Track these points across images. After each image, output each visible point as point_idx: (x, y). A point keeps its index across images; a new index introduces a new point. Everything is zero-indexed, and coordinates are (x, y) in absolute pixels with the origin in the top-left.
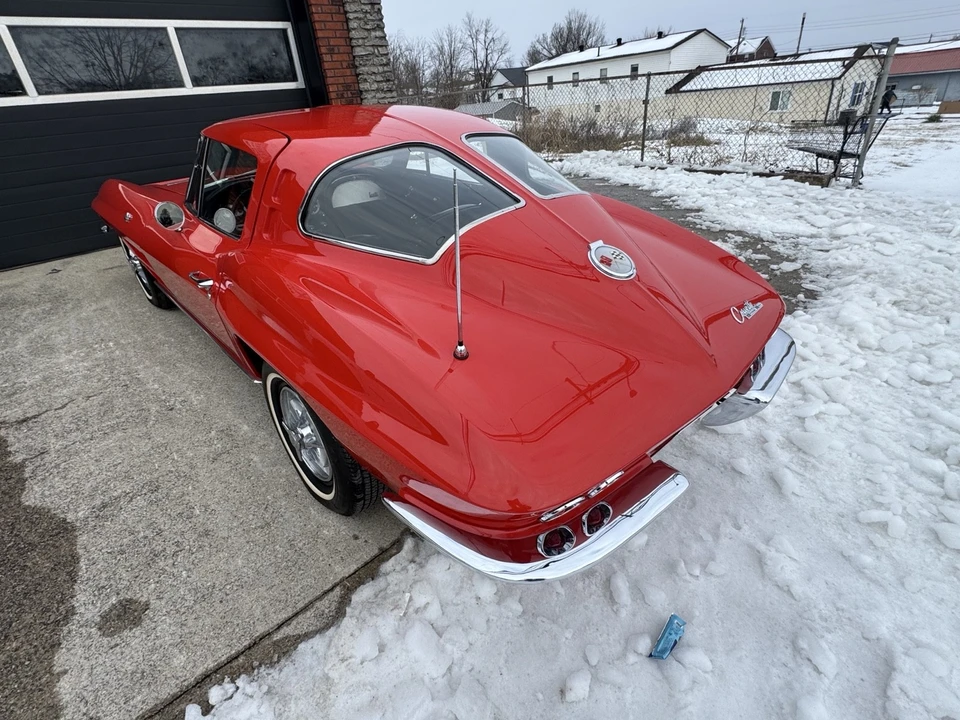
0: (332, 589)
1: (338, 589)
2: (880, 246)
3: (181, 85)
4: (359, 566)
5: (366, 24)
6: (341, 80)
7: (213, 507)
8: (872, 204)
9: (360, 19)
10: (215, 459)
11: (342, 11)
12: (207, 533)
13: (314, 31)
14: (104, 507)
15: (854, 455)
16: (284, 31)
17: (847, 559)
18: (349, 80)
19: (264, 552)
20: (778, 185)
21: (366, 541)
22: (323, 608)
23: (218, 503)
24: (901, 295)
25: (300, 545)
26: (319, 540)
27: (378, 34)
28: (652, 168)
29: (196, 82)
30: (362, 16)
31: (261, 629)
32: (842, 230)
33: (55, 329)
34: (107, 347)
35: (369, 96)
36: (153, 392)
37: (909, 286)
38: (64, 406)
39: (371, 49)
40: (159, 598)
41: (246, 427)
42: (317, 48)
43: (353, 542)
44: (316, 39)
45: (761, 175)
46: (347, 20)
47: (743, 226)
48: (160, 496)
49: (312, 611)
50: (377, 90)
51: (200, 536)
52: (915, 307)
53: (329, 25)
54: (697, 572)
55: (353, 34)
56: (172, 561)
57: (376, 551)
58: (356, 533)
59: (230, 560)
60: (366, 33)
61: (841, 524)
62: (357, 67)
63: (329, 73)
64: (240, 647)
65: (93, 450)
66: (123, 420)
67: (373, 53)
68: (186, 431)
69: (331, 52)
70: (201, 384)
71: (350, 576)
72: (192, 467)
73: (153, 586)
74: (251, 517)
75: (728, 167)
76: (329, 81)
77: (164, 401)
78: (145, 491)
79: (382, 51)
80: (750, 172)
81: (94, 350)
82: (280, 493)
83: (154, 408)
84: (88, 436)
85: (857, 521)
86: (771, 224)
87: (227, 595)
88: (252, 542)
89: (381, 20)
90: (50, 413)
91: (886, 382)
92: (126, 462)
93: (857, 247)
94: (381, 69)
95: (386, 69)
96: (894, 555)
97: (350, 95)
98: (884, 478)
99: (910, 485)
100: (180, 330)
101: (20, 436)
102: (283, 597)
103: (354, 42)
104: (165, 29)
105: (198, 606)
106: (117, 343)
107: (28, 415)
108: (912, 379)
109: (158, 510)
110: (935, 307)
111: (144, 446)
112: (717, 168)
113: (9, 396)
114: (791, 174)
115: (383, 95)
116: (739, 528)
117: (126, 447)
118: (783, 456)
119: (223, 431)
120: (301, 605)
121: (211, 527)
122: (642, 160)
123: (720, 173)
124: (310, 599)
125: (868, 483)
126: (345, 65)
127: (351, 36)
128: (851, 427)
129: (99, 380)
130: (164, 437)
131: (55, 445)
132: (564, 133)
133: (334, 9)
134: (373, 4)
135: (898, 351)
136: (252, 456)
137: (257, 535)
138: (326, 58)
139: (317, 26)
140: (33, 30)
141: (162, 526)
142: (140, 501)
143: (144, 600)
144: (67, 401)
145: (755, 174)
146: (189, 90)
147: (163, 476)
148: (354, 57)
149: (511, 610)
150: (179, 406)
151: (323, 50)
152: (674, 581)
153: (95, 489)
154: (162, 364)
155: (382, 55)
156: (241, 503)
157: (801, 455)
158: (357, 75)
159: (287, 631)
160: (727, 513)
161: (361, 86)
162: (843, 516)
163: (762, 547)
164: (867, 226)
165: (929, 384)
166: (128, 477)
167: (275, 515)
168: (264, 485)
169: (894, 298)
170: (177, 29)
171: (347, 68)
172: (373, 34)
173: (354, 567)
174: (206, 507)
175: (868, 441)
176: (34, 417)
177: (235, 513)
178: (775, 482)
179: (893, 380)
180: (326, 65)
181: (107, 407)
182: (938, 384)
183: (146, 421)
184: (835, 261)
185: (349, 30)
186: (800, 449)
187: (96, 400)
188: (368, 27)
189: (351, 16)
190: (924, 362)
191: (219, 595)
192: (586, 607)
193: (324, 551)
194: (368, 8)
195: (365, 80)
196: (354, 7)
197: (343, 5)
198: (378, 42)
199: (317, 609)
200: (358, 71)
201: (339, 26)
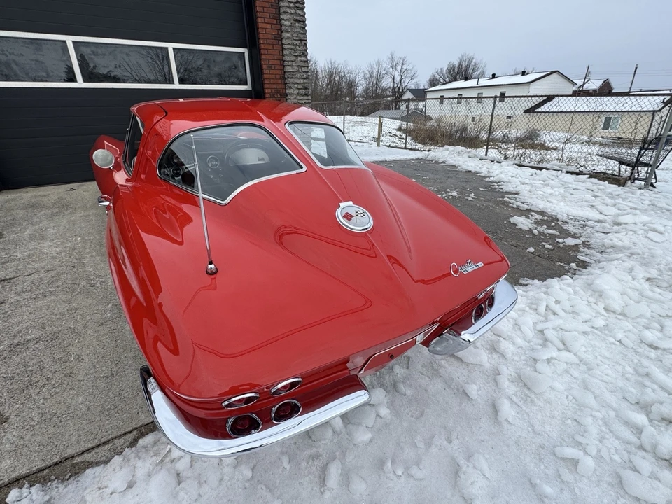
0: (130, 432)
1: (135, 432)
2: (651, 234)
3: (172, 82)
5: (295, 52)
6: (274, 86)
7: (83, 357)
8: (656, 203)
9: (292, 49)
10: (101, 324)
11: (280, 44)
12: (70, 375)
13: (260, 54)
14: (18, 345)
15: (570, 398)
16: (244, 53)
17: (533, 485)
18: (280, 86)
19: (100, 395)
20: (584, 182)
23: (88, 355)
24: (654, 273)
25: (126, 395)
26: (140, 393)
27: (303, 59)
28: (492, 161)
29: (182, 81)
30: (293, 47)
31: (70, 452)
32: (622, 219)
33: (52, 225)
34: (76, 240)
35: (292, 98)
36: (88, 273)
37: (662, 267)
38: (31, 275)
39: (296, 68)
40: (17, 416)
42: (261, 65)
44: (261, 60)
45: (572, 173)
46: (283, 49)
47: (546, 208)
48: (55, 344)
49: (110, 445)
50: (298, 94)
51: (65, 376)
52: (665, 285)
53: (270, 52)
54: (400, 472)
55: (286, 58)
56: (38, 391)
59: (75, 397)
60: (294, 58)
61: (539, 455)
62: (286, 79)
63: (266, 82)
64: (49, 462)
65: (32, 306)
67: (298, 71)
68: (94, 302)
69: (270, 68)
71: (147, 424)
72: (85, 327)
73: (18, 406)
74: (104, 368)
75: (548, 166)
76: (266, 86)
77: (92, 280)
78: (48, 339)
79: (304, 69)
80: (564, 170)
81: (68, 241)
82: (131, 355)
83: (83, 283)
84: (34, 296)
85: (554, 454)
86: (568, 208)
87: (61, 422)
88: (96, 386)
89: (306, 50)
90: (20, 278)
91: (620, 341)
92: (47, 317)
93: (631, 233)
94: (302, 81)
95: (305, 81)
96: (577, 490)
97: (279, 96)
98: (589, 420)
99: (611, 432)
102: (95, 432)
103: (286, 63)
104: (167, 48)
105: (38, 427)
106: (83, 239)
107: (7, 277)
108: (643, 342)
109: (49, 353)
111: (64, 308)
112: (540, 165)
114: (595, 175)
115: (302, 98)
116: (450, 442)
117: (53, 307)
118: (510, 388)
119: (116, 305)
120: (104, 440)
121: (75, 371)
122: (486, 155)
123: (541, 169)
124: (113, 436)
125: (575, 423)
126: (278, 76)
127: (284, 59)
128: (576, 374)
130: (78, 304)
131: (12, 298)
133: (275, 42)
134: (301, 40)
135: (638, 317)
137: (101, 383)
138: (266, 72)
139: (262, 52)
140: (87, 44)
141: (45, 365)
142: (41, 345)
143: (7, 414)
144: (34, 271)
145: (568, 172)
146: (176, 86)
147: (64, 330)
148: (285, 72)
149: (242, 475)
150: (98, 285)
151: (264, 67)
152: (379, 476)
153: (19, 332)
155: (304, 72)
156: (103, 357)
157: (525, 390)
158: (286, 84)
159: (86, 457)
160: (445, 428)
161: (287, 91)
162: (543, 448)
163: (462, 462)
164: (645, 218)
165: (656, 348)
166: (43, 327)
167: (121, 369)
168: (124, 347)
169: (648, 276)
170: (174, 49)
171: (279, 79)
172: (299, 59)
174: (80, 356)
175: (586, 387)
176: (10, 279)
177: (95, 364)
178: (495, 409)
179: (625, 341)
180: (265, 76)
181: (55, 280)
182: (664, 350)
183: (73, 291)
184: (610, 242)
185: (283, 55)
186: (525, 385)
187: (51, 274)
188: (296, 54)
189: (286, 47)
190: (657, 330)
191: (55, 420)
192: (301, 484)
193: (139, 402)
194: (297, 42)
195: (290, 87)
196: (288, 41)
197: (282, 40)
198: (302, 64)
199: (114, 444)
200: (286, 81)
201: (277, 52)
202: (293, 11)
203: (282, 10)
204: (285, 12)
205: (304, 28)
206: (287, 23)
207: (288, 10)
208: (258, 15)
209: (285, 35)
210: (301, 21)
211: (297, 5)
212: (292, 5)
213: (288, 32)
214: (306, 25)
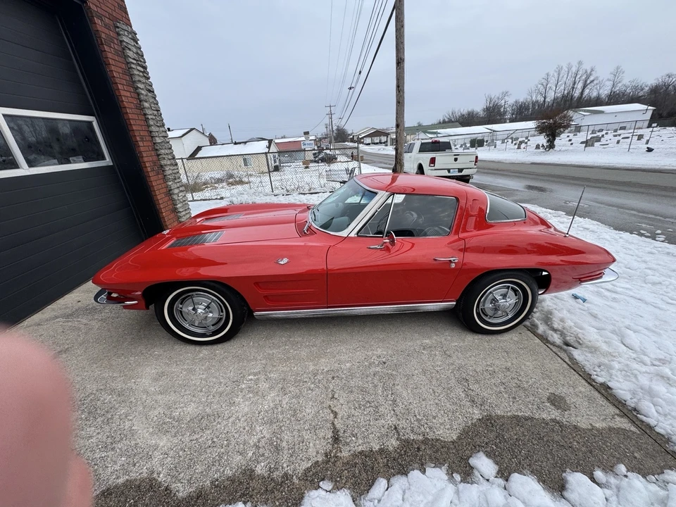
0: (547, 346)
3: (14, 165)
5: (157, 122)
6: (151, 159)
9: (154, 119)
11: (143, 113)
13: (128, 125)
14: (473, 401)
18: (155, 158)
19: (524, 356)
25: (521, 346)
26: (520, 342)
28: (283, 195)
29: (30, 163)
30: (154, 117)
35: (167, 169)
36: (354, 367)
38: (334, 413)
39: (162, 138)
40: (547, 389)
41: (426, 341)
42: (131, 137)
43: (522, 335)
44: (130, 131)
46: (147, 119)
48: (472, 379)
50: (170, 165)
51: (509, 371)
53: (137, 122)
55: (153, 129)
57: (530, 332)
60: (158, 129)
62: (157, 150)
63: (144, 155)
67: (164, 141)
69: (142, 140)
70: (363, 347)
71: (541, 340)
73: (540, 390)
74: (499, 355)
76: (145, 159)
77: (371, 364)
78: (465, 384)
79: (167, 140)
81: (250, 388)
83: (377, 369)
89: (163, 120)
90: (338, 421)
94: (169, 151)
97: (157, 169)
100: (275, 341)
103: (153, 134)
106: (255, 374)
109: (484, 381)
113: (278, 450)
115: (174, 168)
120: (554, 354)
122: (272, 191)
124: (551, 351)
126: (151, 148)
127: (150, 130)
129: (311, 390)
133: (138, 111)
134: (157, 111)
136: (453, 344)
137: (512, 355)
138: (141, 144)
139: (131, 122)
142: (474, 386)
143: (548, 394)
144: (327, 411)
146: (24, 170)
147: (455, 375)
148: (154, 144)
150: (383, 359)
151: (138, 139)
153: (454, 404)
154: (319, 357)
155: (167, 142)
158: (158, 155)
161: (162, 163)
166: (450, 388)
170: (4, 116)
171: (152, 150)
172: (161, 129)
173: (536, 338)
176: (335, 432)
180: (142, 149)
185: (149, 126)
187: (341, 394)
188: (158, 125)
189: (150, 117)
193: (526, 342)
195: (164, 158)
196: (149, 112)
197: (143, 109)
198: (164, 134)
200: (159, 153)
201: (142, 123)
202: (144, 81)
203: (135, 78)
204: (139, 81)
205: (155, 99)
206: (142, 92)
207: (141, 79)
208: (117, 81)
209: (146, 105)
210: (151, 91)
211: (145, 74)
212: (141, 74)
213: (146, 101)
214: (155, 95)
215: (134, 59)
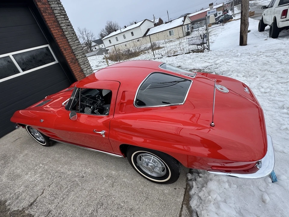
0: (182, 207)
1: (184, 206)
2: (228, 64)
3: (19, 72)
4: (183, 196)
5: (73, 39)
6: (70, 57)
7: (126, 201)
8: (217, 54)
10: (113, 186)
11: (65, 38)
12: (131, 210)
13: (58, 45)
15: (267, 115)
16: (47, 47)
17: (287, 139)
18: (73, 57)
19: (154, 206)
20: (193, 55)
21: (179, 188)
22: (185, 213)
23: (126, 199)
25: (162, 198)
26: (166, 195)
27: (77, 41)
29: (24, 70)
30: (71, 38)
32: (217, 62)
33: (13, 168)
34: (40, 166)
35: (80, 60)
36: (71, 174)
37: (244, 71)
38: (43, 193)
39: (76, 46)
41: (113, 172)
42: (61, 50)
43: (175, 190)
45: (187, 53)
46: (67, 40)
47: (194, 68)
48: (106, 206)
49: (183, 215)
50: (82, 57)
52: (248, 76)
53: (62, 43)
55: (70, 43)
57: (184, 190)
58: (174, 187)
59: (146, 213)
60: (74, 42)
61: (279, 132)
62: (74, 52)
63: (66, 56)
65: (68, 202)
66: (69, 188)
67: (77, 47)
68: (95, 181)
69: (65, 50)
70: (86, 165)
71: (184, 200)
72: (108, 192)
74: (140, 198)
76: (67, 58)
77: (78, 175)
78: (99, 207)
79: (80, 46)
80: (184, 53)
81: (36, 169)
82: (142, 187)
84: (62, 199)
85: (281, 130)
86: (200, 65)
88: (148, 205)
89: (77, 37)
90: (40, 197)
92: (84, 201)
93: (223, 65)
94: (81, 51)
95: (82, 51)
97: (74, 61)
98: (278, 118)
99: (283, 117)
100: (62, 151)
101: (35, 210)
103: (71, 46)
106: (43, 164)
107: (31, 202)
108: (262, 93)
109: (109, 210)
110: (252, 75)
111: (85, 193)
112: (175, 54)
113: (17, 198)
114: (193, 51)
115: (84, 58)
117: (79, 196)
119: (107, 176)
120: (178, 216)
121: (131, 207)
122: (155, 57)
123: (177, 55)
124: (179, 212)
125: (275, 120)
126: (70, 53)
127: (70, 44)
129: (48, 179)
130: (89, 187)
131: (51, 207)
132: (123, 55)
133: (63, 37)
134: (73, 34)
135: (254, 87)
136: (124, 180)
137: (147, 202)
138: (64, 52)
139: (59, 44)
141: (116, 215)
142: (101, 211)
144: (42, 191)
145: (186, 54)
146: (22, 73)
147: (100, 199)
148: (72, 50)
150: (85, 175)
151: (63, 50)
154: (66, 164)
155: (80, 47)
156: (133, 195)
158: (75, 55)
161: (77, 58)
162: (277, 130)
164: (222, 60)
165: (266, 93)
166: (89, 205)
168: (135, 187)
169: (242, 75)
170: (13, 55)
171: (71, 53)
172: (76, 42)
173: (182, 197)
174: (124, 202)
175: (267, 110)
176: (34, 201)
177: (134, 199)
179: (259, 94)
180: (65, 54)
181: (59, 186)
182: (268, 92)
183: (78, 185)
184: (222, 70)
185: (68, 42)
187: (53, 185)
188: (74, 40)
189: (68, 38)
190: (262, 88)
193: (170, 197)
194: (72, 35)
195: (78, 56)
196: (68, 36)
197: (65, 36)
198: (78, 44)
199: (183, 214)
200: (75, 54)
201: (65, 42)
202: (65, 22)
203: (60, 22)
204: (62, 23)
205: (72, 28)
206: (64, 27)
207: (63, 22)
208: (50, 27)
209: (66, 33)
210: (70, 25)
211: (65, 18)
212: (63, 19)
213: (66, 31)
214: (72, 26)
215: (59, 13)
